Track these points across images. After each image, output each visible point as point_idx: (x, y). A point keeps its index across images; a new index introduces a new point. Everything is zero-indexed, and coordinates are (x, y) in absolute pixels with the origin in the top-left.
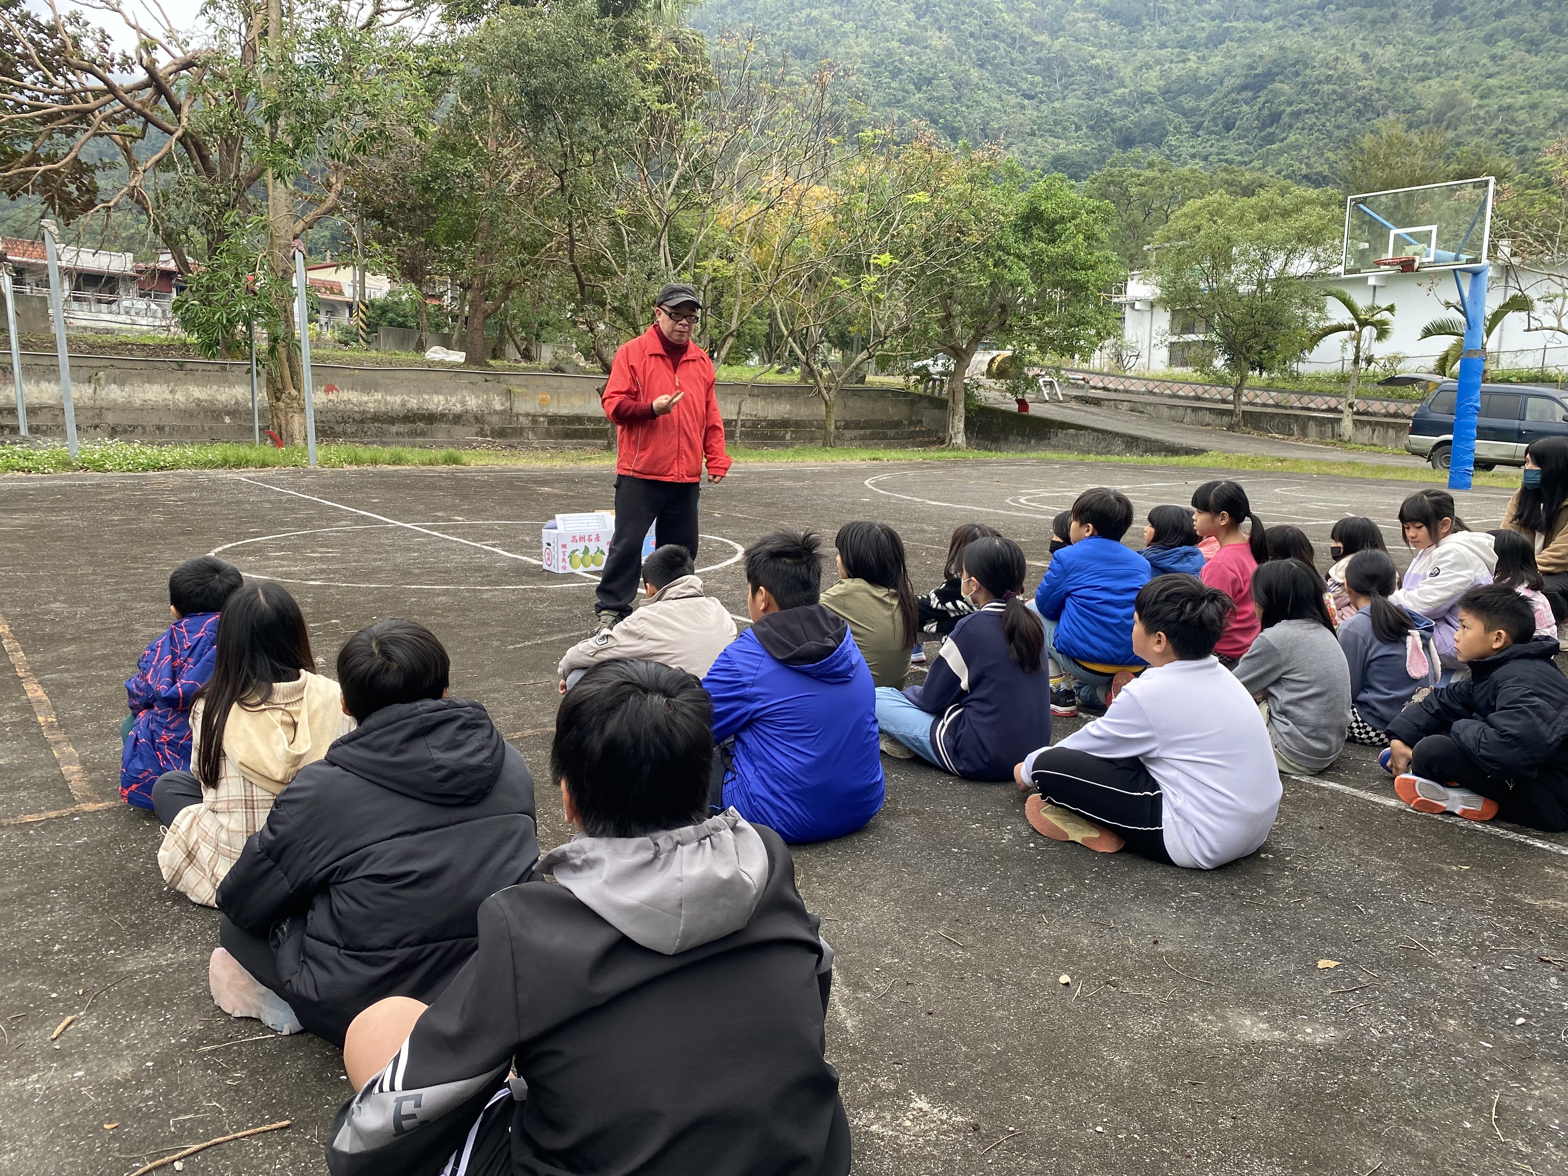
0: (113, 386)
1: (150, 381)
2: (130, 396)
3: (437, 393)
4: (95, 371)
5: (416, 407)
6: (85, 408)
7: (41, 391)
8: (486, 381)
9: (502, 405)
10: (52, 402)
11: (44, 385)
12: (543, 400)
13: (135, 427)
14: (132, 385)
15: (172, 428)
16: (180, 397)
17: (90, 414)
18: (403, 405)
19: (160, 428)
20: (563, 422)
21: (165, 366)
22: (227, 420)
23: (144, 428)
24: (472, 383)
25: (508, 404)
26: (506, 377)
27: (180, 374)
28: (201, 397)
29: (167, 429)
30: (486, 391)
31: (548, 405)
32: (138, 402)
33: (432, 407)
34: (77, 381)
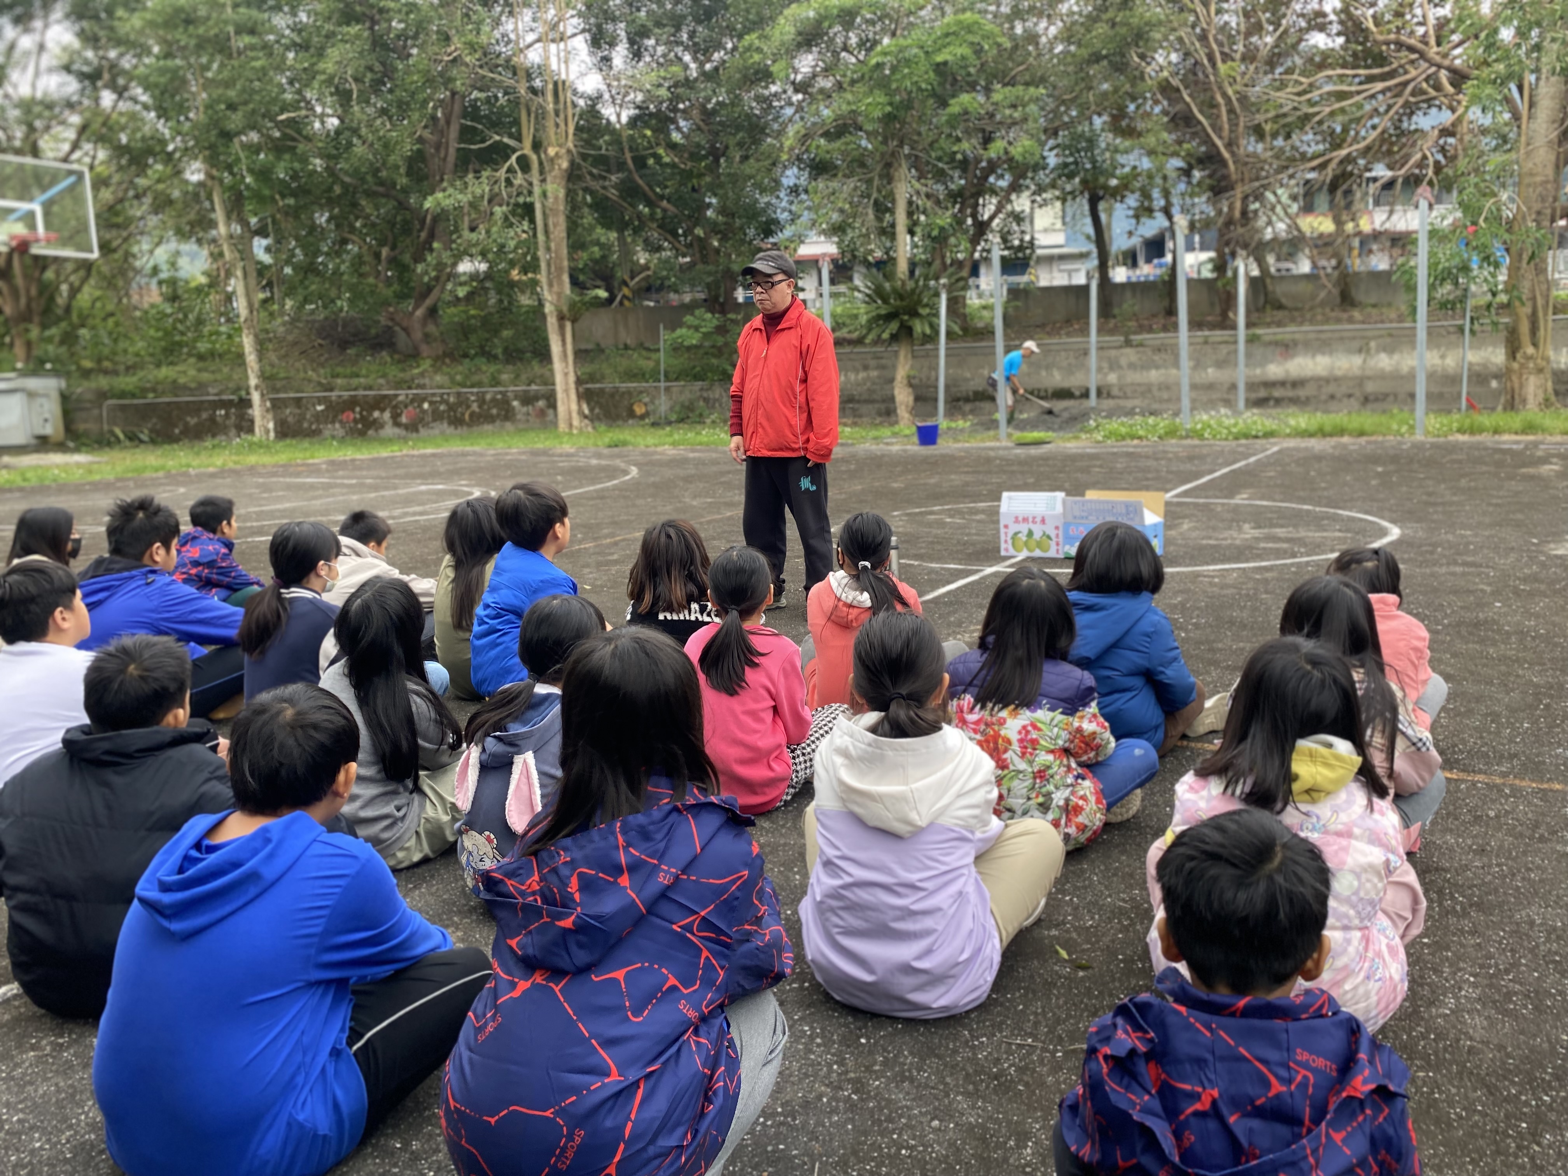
0: (1383, 355)
2: (1397, 364)
4: (1366, 341)
6: (1349, 378)
7: (1316, 364)
10: (1322, 374)
11: (1319, 358)
16: (1451, 361)
17: (1352, 384)
22: (1494, 384)
28: (1475, 361)
32: (1404, 370)
34: (1349, 351)
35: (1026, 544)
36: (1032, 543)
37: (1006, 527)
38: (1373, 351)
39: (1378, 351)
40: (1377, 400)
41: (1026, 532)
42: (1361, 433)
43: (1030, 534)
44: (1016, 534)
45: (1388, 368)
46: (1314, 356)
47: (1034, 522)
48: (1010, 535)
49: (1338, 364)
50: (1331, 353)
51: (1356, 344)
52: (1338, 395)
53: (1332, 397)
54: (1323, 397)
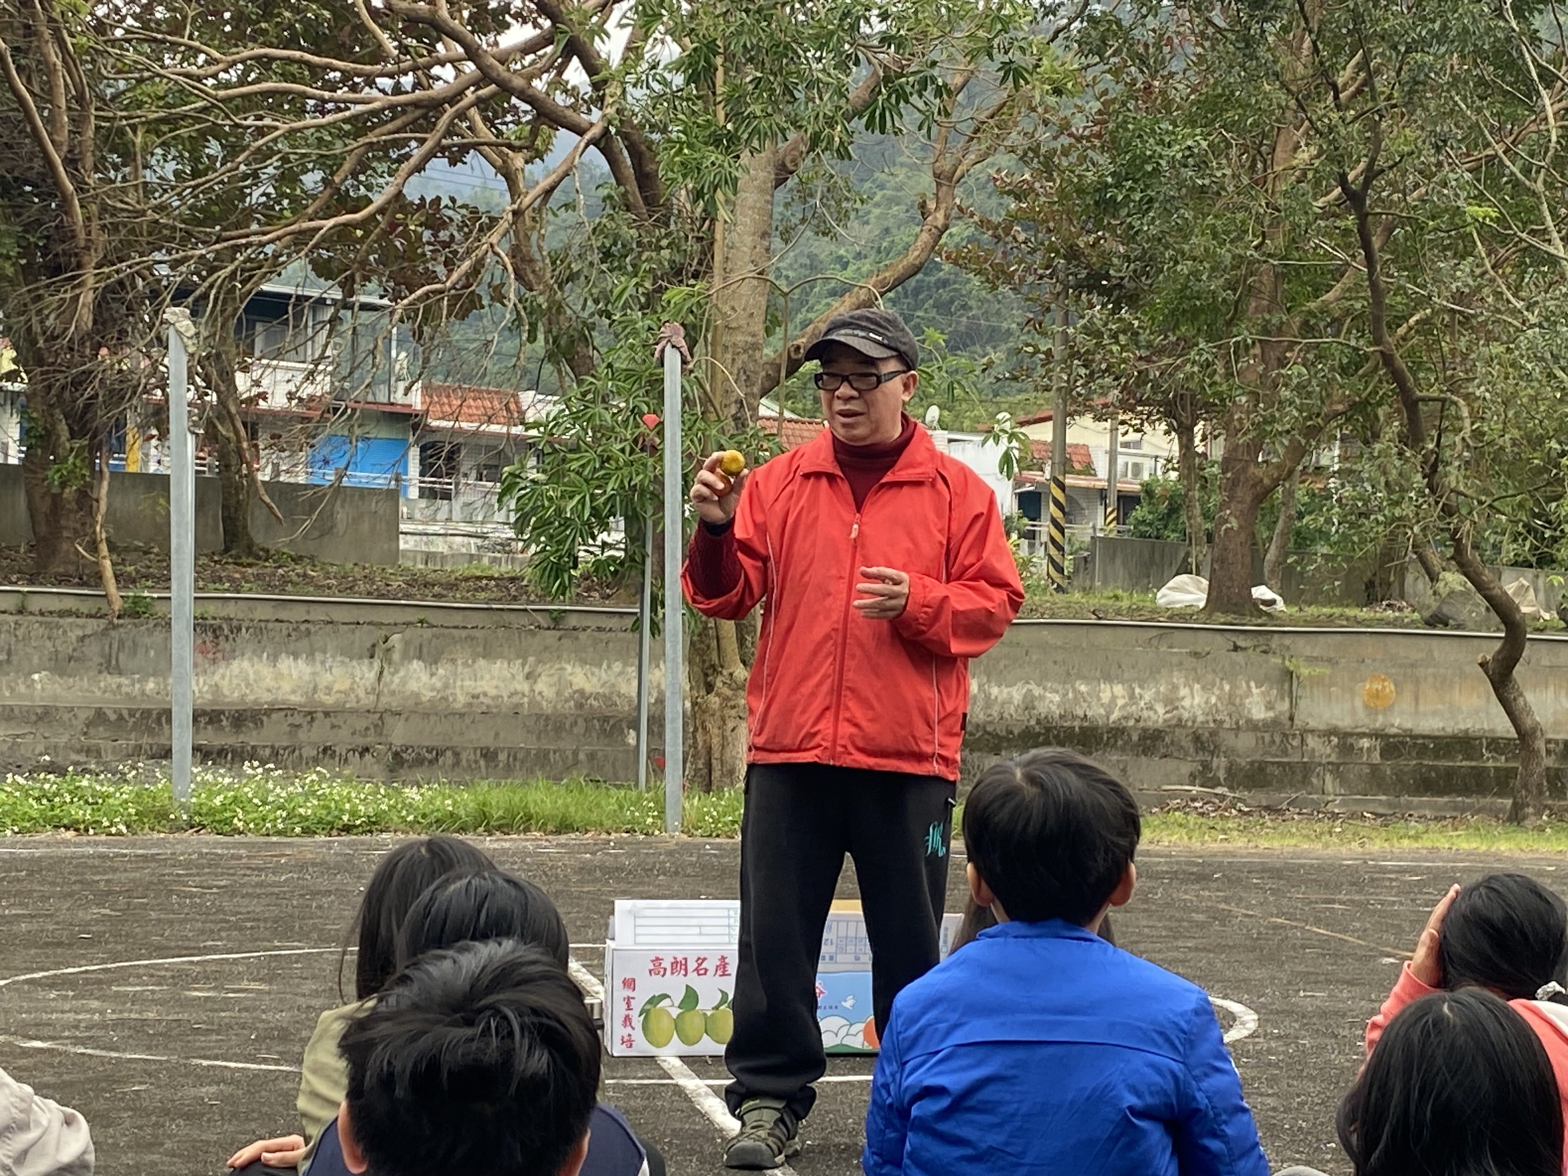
0: (416, 665)
1: (488, 654)
2: (446, 686)
3: (1108, 678)
4: (383, 632)
5: (1057, 712)
6: (353, 711)
7: (279, 676)
8: (1236, 648)
9: (1270, 707)
10: (296, 699)
11: (286, 664)
12: (1377, 695)
13: (440, 753)
14: (453, 661)
15: (513, 754)
16: (545, 687)
17: (361, 724)
18: (1029, 705)
19: (489, 755)
20: (1423, 751)
21: (524, 620)
23: (456, 754)
24: (1196, 655)
25: (1284, 706)
26: (1287, 640)
27: (551, 636)
28: (588, 689)
29: (503, 757)
30: (1230, 675)
31: (1388, 710)
32: (461, 700)
33: (1096, 712)
34: (349, 653)
35: (678, 1025)
36: (694, 1022)
37: (629, 983)
38: (396, 656)
39: (406, 657)
40: (419, 761)
41: (678, 996)
42: (564, 827)
43: (691, 998)
44: (654, 1001)
45: (427, 695)
46: (274, 658)
47: (701, 971)
48: (638, 1005)
49: (326, 678)
50: (311, 655)
51: (364, 637)
52: (340, 749)
53: (327, 750)
54: (309, 752)
